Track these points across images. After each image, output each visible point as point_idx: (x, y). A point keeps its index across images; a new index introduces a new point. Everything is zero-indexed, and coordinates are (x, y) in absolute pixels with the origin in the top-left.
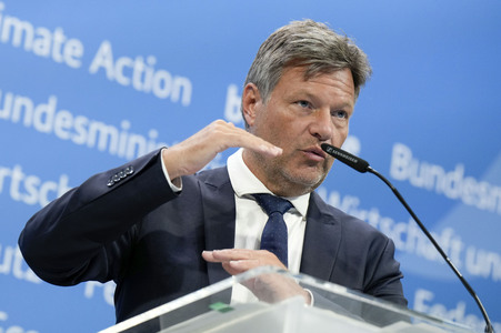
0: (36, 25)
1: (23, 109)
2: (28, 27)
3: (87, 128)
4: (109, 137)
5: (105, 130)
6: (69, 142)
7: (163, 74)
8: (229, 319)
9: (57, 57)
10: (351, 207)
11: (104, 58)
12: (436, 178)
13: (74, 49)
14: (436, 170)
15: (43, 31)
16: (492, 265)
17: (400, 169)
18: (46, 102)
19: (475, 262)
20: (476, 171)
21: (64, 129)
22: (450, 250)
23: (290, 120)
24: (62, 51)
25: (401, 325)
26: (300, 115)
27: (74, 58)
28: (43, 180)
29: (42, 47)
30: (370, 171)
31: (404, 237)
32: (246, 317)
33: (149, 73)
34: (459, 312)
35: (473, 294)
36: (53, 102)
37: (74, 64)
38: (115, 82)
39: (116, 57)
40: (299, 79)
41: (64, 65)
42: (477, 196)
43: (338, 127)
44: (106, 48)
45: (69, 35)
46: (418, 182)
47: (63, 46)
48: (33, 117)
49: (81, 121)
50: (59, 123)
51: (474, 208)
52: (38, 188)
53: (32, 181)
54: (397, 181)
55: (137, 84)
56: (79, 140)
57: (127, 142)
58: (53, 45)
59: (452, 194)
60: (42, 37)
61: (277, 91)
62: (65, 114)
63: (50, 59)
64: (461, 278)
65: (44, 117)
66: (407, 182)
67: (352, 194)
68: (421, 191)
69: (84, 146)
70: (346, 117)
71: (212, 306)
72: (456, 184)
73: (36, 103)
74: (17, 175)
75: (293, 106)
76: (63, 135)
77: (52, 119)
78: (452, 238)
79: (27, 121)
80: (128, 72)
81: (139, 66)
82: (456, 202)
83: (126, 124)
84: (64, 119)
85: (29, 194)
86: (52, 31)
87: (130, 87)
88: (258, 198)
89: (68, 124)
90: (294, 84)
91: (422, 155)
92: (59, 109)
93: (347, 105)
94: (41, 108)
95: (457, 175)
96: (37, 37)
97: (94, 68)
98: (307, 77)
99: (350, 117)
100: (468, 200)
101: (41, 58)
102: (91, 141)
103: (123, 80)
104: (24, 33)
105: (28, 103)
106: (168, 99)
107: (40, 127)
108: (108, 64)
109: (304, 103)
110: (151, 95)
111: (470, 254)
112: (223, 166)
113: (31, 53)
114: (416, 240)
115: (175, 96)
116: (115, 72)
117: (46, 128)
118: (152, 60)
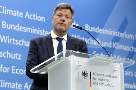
1: (13, 27)
2: (12, 11)
3: (26, 29)
10: (79, 37)
11: (27, 15)
13: (21, 14)
14: (94, 28)
20: (101, 27)
21: (21, 30)
27: (21, 16)
29: (15, 14)
30: (83, 29)
31: (89, 41)
33: (36, 16)
35: (105, 50)
37: (22, 17)
38: (30, 19)
43: (67, 20)
44: (27, 13)
45: (20, 11)
47: (19, 14)
48: (15, 28)
52: (18, 42)
53: (17, 40)
55: (34, 19)
57: (34, 30)
58: (17, 14)
59: (98, 32)
63: (17, 16)
64: (103, 47)
65: (17, 28)
66: (89, 31)
67: (79, 35)
68: (92, 32)
70: (69, 18)
72: (98, 30)
74: (14, 40)
77: (19, 28)
80: (32, 17)
81: (34, 15)
82: (99, 33)
84: (21, 28)
85: (17, 43)
86: (16, 11)
91: (91, 26)
93: (68, 15)
95: (98, 28)
96: (13, 13)
97: (25, 17)
100: (101, 33)
103: (32, 19)
105: (14, 26)
106: (41, 21)
109: (60, 16)
111: (102, 43)
113: (13, 16)
116: (30, 17)
118: (36, 14)
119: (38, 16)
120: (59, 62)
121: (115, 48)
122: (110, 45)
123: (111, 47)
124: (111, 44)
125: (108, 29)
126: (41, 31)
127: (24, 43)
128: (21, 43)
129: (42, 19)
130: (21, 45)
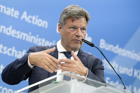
0: (7, 7)
1: (3, 29)
2: (5, 7)
3: (20, 34)
4: (26, 36)
5: (25, 35)
6: (15, 38)
7: (40, 20)
8: (57, 85)
9: (12, 15)
11: (25, 16)
12: (111, 48)
13: (17, 13)
14: (111, 46)
15: (9, 9)
16: (126, 71)
17: (102, 46)
18: (9, 27)
19: (121, 70)
20: (122, 46)
21: (14, 34)
22: (115, 67)
23: (70, 33)
24: (13, 14)
25: (102, 87)
26: (72, 31)
27: (17, 16)
28: (8, 48)
30: (94, 46)
32: (61, 85)
33: (37, 20)
34: (117, 83)
35: (121, 79)
36: (11, 27)
37: (17, 17)
38: (27, 22)
39: (28, 15)
40: (71, 22)
41: (14, 18)
42: (122, 53)
43: (83, 33)
44: (25, 13)
45: (15, 9)
46: (107, 49)
47: (14, 12)
48: (6, 31)
49: (18, 32)
50: (12, 33)
51: (121, 56)
52: (7, 50)
53: (5, 48)
54: (101, 49)
55: (33, 23)
56: (18, 37)
57: (31, 38)
58: (11, 12)
59: (116, 52)
60: (8, 10)
61: (66, 25)
62: (14, 30)
63: (10, 16)
64: (118, 75)
65: (8, 31)
66: (104, 49)
68: (108, 51)
69: (19, 39)
70: (85, 30)
71: (53, 82)
72: (116, 49)
73: (6, 28)
74: (1, 46)
75: (70, 29)
76: (14, 36)
77: (11, 32)
78: (115, 64)
79: (4, 32)
80: (31, 19)
81: (34, 18)
82: (117, 54)
83: (30, 33)
84: (14, 32)
85: (4, 51)
86: (11, 8)
87: (32, 23)
88: (64, 53)
89: (15, 33)
90: (70, 23)
91: (108, 42)
92: (12, 29)
93: (85, 27)
94: (8, 29)
95: (117, 47)
96: (7, 10)
97: (22, 18)
98: (73, 21)
99: (86, 30)
100: (120, 54)
101: (8, 16)
102: (21, 38)
103: (30, 22)
104: (3, 9)
105: (4, 27)
106: (41, 27)
107: (7, 34)
108: (26, 17)
109: (73, 28)
110: (37, 25)
111: (120, 68)
112: (56, 44)
113: (5, 14)
114: (106, 64)
115: (43, 26)
116: (27, 19)
117: (9, 34)
118: (37, 16)
119: (39, 18)
120: (56, 87)
121: (136, 77)
122: (130, 72)
123: (131, 75)
124: (131, 70)
125: (131, 50)
126: (40, 39)
127: (14, 53)
128: (10, 52)
129: (43, 24)
130: (9, 54)
